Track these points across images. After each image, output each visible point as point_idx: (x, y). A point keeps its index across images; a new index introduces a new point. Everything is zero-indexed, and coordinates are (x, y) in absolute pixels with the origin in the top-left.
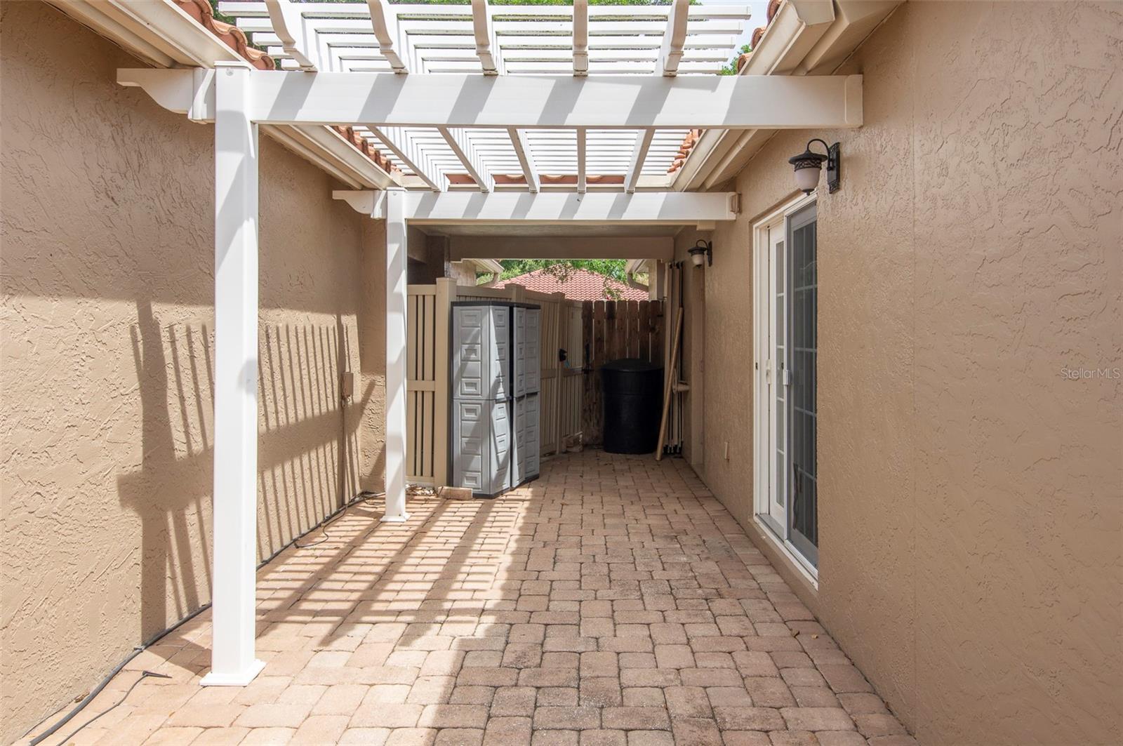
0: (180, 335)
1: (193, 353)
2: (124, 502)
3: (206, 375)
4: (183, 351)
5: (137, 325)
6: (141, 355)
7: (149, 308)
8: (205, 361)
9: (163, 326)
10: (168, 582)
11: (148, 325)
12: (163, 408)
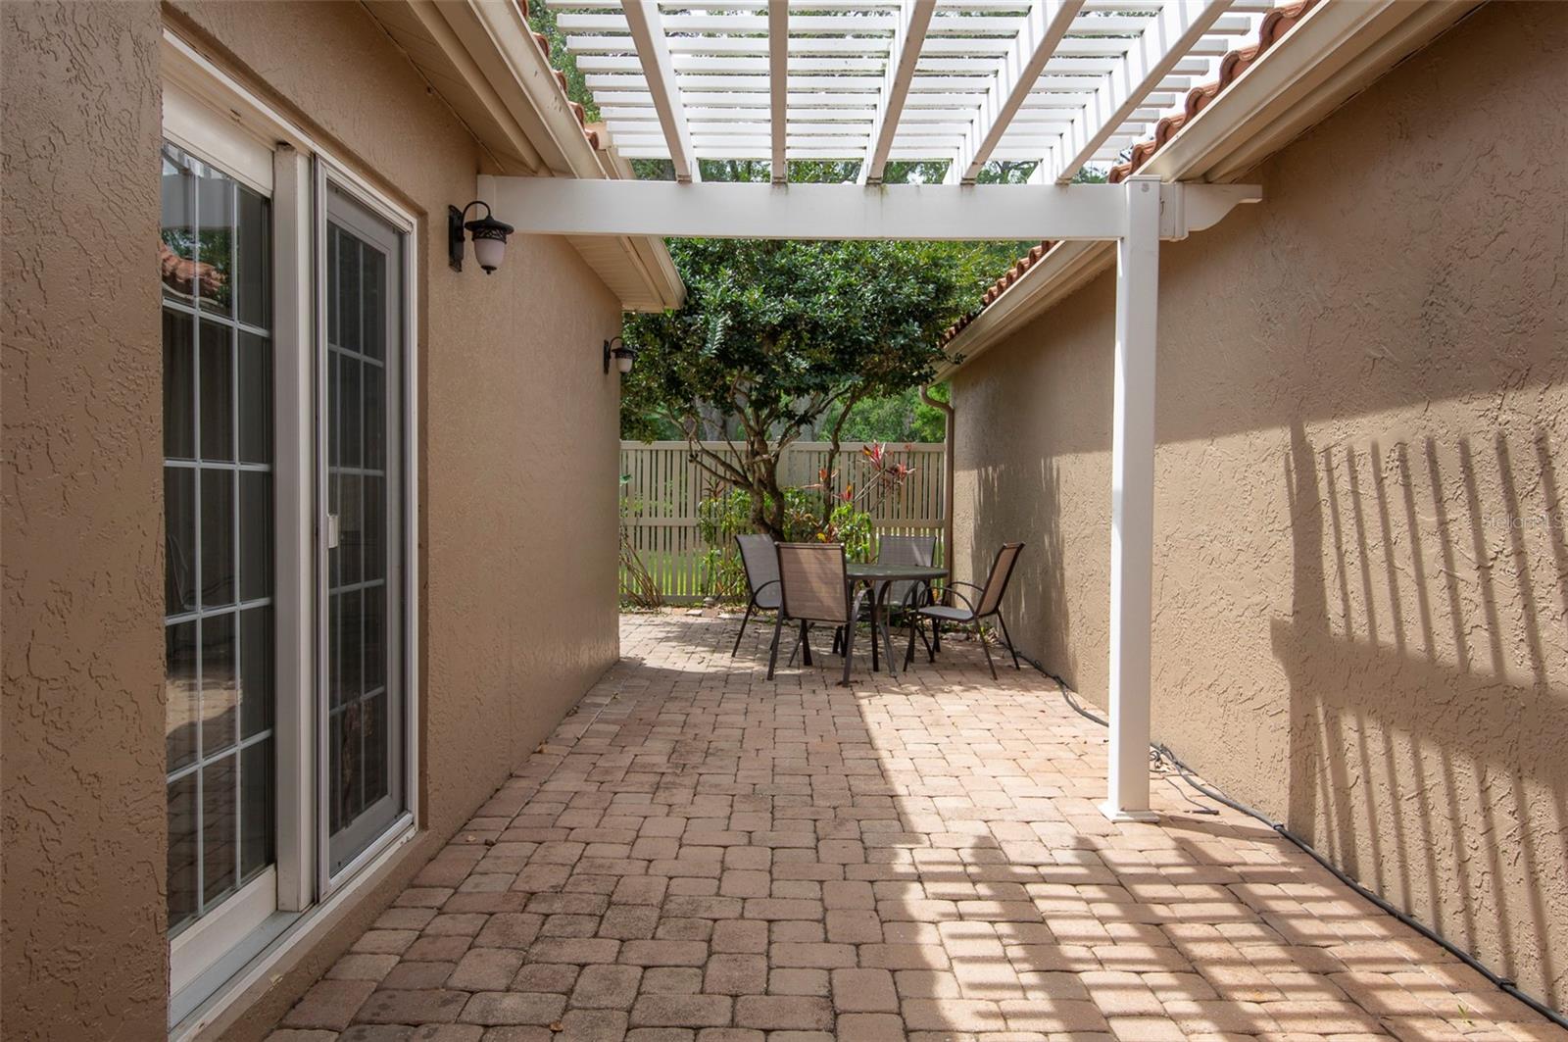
0: (1339, 458)
1: (1357, 487)
2: (1277, 649)
3: (1379, 524)
4: (1343, 484)
5: (1291, 452)
6: (1294, 486)
7: (1302, 430)
8: (1377, 501)
9: (1318, 447)
10: (1319, 789)
11: (1302, 455)
12: (1318, 556)
